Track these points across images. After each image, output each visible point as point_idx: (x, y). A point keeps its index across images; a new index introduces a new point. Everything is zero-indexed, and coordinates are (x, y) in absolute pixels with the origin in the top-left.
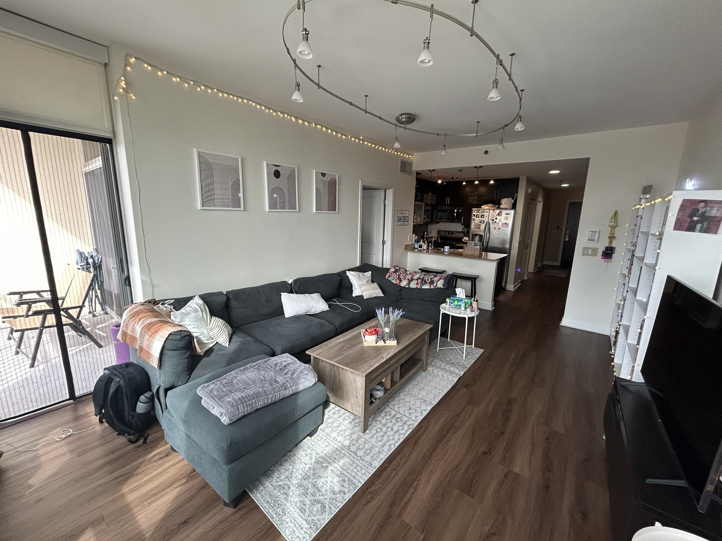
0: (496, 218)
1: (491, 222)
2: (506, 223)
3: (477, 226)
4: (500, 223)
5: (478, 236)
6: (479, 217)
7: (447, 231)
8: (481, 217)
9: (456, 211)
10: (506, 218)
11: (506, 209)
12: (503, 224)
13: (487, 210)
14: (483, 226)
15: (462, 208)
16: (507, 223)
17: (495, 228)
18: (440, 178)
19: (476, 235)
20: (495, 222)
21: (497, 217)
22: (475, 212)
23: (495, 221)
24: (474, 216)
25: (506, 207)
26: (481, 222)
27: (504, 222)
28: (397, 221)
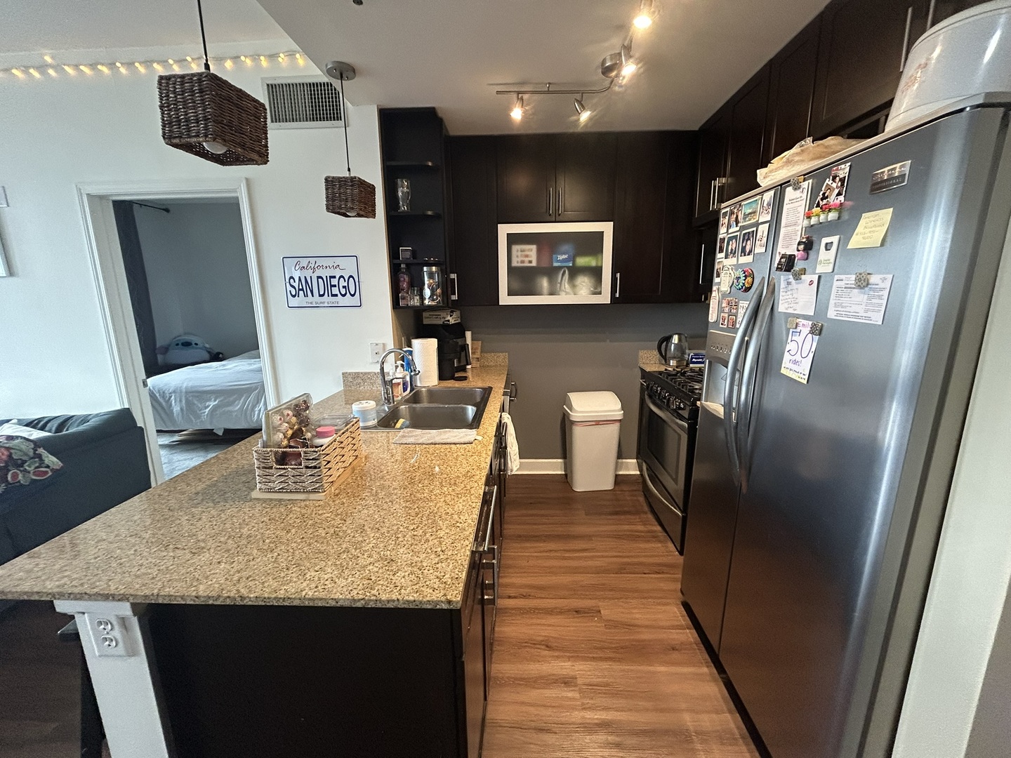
6: (734, 254)
8: (743, 251)
13: (767, 197)
22: (725, 220)
24: (721, 249)
28: (288, 292)
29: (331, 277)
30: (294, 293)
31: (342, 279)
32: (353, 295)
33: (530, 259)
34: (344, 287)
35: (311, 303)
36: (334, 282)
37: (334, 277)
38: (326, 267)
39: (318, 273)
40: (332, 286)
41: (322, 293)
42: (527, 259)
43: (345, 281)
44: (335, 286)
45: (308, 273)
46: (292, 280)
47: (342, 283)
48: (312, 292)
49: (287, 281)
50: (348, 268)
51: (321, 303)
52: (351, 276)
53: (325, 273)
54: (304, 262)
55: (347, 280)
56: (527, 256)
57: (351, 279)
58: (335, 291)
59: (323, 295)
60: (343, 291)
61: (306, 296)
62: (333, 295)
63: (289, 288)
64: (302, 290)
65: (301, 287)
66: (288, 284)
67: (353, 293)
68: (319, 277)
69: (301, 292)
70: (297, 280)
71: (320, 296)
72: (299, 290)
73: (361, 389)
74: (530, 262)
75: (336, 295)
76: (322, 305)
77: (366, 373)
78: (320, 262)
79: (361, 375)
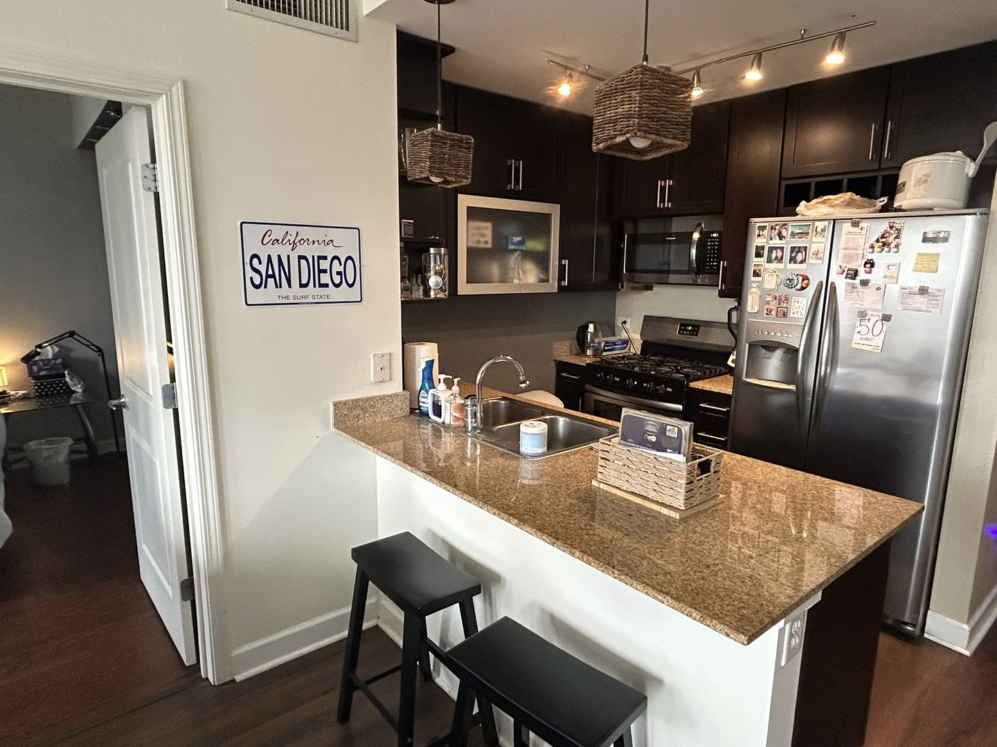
0: (871, 264)
1: (841, 283)
2: (923, 291)
3: (773, 305)
4: (894, 289)
5: (779, 353)
6: (780, 260)
7: (676, 320)
8: (793, 260)
9: (696, 236)
10: (928, 264)
11: (926, 212)
12: (906, 293)
13: (820, 225)
14: (800, 305)
15: (718, 224)
16: (932, 287)
17: (862, 315)
18: (567, 68)
19: (771, 347)
20: (865, 283)
21: (875, 257)
22: (762, 232)
23: (862, 275)
24: (758, 255)
25: (928, 202)
26: (790, 283)
27: (916, 285)
28: (248, 281)
29: (320, 258)
30: (257, 282)
31: (336, 261)
32: (351, 286)
33: (486, 239)
34: (339, 273)
35: (287, 297)
36: (325, 265)
37: (325, 258)
38: (314, 242)
39: (301, 250)
40: (321, 271)
41: (304, 281)
42: (482, 239)
43: (341, 265)
44: (325, 271)
45: (284, 251)
46: (255, 261)
47: (337, 267)
48: (289, 280)
49: (247, 260)
50: (344, 245)
51: (302, 297)
52: (349, 258)
53: (311, 251)
54: (278, 233)
55: (343, 263)
56: (483, 235)
57: (350, 261)
58: (325, 278)
59: (306, 285)
60: (337, 279)
61: (278, 285)
62: (321, 286)
63: (250, 273)
64: (273, 276)
65: (270, 272)
66: (248, 267)
67: (350, 282)
68: (300, 257)
69: (271, 281)
70: (264, 261)
71: (302, 286)
72: (268, 276)
73: (360, 423)
74: (486, 243)
75: (326, 286)
76: (304, 300)
77: (367, 399)
78: (305, 233)
79: (361, 403)
